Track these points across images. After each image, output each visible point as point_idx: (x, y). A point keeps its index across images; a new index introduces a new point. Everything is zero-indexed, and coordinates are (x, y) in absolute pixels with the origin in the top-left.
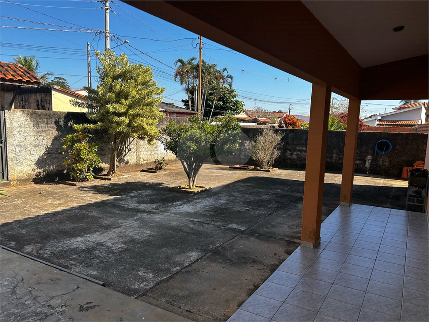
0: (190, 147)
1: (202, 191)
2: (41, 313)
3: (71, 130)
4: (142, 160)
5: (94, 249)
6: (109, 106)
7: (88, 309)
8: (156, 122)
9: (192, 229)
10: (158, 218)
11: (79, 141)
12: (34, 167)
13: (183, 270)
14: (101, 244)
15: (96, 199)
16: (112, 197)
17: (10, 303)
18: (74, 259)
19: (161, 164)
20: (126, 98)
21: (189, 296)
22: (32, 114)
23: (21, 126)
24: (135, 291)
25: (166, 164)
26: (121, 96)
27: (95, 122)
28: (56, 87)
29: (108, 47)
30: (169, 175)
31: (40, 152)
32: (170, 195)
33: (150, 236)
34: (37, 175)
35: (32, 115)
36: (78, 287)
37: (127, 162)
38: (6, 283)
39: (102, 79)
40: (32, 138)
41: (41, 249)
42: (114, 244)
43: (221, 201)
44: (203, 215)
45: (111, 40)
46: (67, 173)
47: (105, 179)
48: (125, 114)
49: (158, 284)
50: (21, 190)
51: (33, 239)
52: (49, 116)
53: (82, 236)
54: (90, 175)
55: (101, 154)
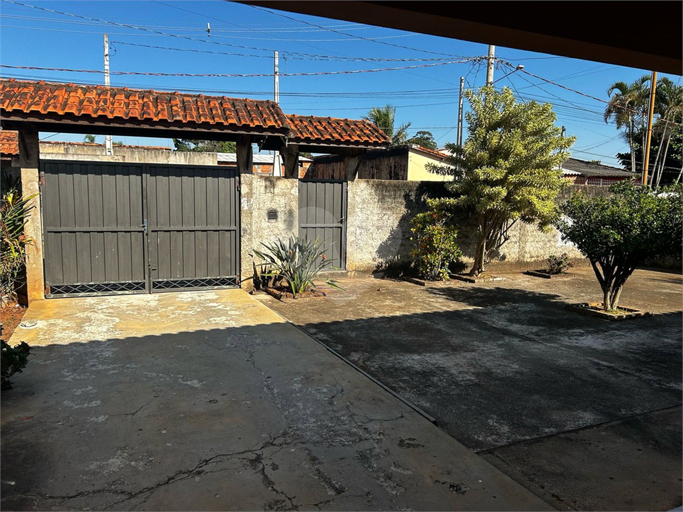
0: (607, 236)
1: (629, 317)
2: (355, 434)
3: (424, 207)
4: (527, 255)
5: (432, 373)
6: (478, 171)
7: (409, 445)
8: (555, 193)
9: (594, 377)
10: (536, 348)
11: (433, 222)
12: (375, 255)
13: (562, 436)
14: (443, 370)
15: (449, 306)
16: (471, 308)
17: (325, 414)
18: (404, 381)
19: (560, 263)
20: (506, 158)
21: (562, 475)
22: (378, 185)
23: (364, 202)
24: (478, 444)
25: (570, 265)
26: (498, 154)
27: (456, 195)
28: (414, 146)
29: (491, 79)
30: (571, 284)
31: (383, 236)
32: (566, 317)
33: (517, 373)
34: (378, 267)
35: (378, 187)
36: (402, 417)
37: (504, 257)
38: (325, 390)
39: (472, 130)
40: (376, 218)
41: (368, 359)
42: (460, 372)
43: (666, 340)
44: (621, 358)
45: (496, 68)
46: (415, 266)
47: (466, 280)
48: (501, 182)
49: (515, 443)
50: (358, 285)
51: (361, 346)
52: (397, 188)
53: (420, 354)
54: (445, 272)
55: (463, 243)
